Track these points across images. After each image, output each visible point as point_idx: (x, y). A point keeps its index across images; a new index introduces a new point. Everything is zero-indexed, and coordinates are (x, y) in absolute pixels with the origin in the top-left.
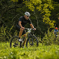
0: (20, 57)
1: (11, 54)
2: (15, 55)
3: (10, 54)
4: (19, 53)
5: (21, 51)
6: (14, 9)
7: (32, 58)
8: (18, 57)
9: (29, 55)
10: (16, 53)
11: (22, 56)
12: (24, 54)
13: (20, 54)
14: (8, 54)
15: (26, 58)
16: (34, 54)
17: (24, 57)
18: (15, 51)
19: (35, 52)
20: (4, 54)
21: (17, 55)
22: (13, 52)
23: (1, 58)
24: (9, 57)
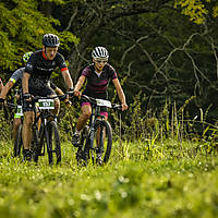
1: (121, 183)
2: (134, 188)
3: (115, 184)
4: (150, 181)
6: (129, 18)
7: (199, 196)
8: (144, 195)
10: (140, 178)
11: (159, 190)
12: (169, 184)
13: (153, 184)
14: (110, 184)
15: (175, 198)
16: (205, 182)
17: (169, 194)
18: (136, 173)
19: (209, 175)
20: (93, 185)
21: (143, 186)
23: (84, 197)
24: (112, 196)
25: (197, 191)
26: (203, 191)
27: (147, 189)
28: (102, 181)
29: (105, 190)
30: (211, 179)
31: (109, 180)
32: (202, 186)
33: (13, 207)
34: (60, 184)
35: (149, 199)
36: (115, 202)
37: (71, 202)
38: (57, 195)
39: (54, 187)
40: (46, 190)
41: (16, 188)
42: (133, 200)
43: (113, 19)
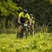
5: (41, 40)
9: (48, 44)
10: (37, 42)
11: (41, 45)
12: (44, 43)
13: (40, 43)
15: (45, 47)
17: (44, 46)
22: (33, 42)
23: (23, 46)
24: (30, 46)
25: (50, 45)
28: (28, 43)
29: (28, 45)
31: (30, 42)
33: (7, 49)
35: (39, 47)
36: (31, 48)
37: (20, 48)
38: (17, 46)
39: (17, 44)
40: (15, 45)
41: (8, 44)
42: (35, 47)
43: (31, 4)
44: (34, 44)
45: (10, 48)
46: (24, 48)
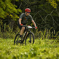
0: (41, 53)
1: (32, 50)
4: (40, 50)
9: (49, 52)
10: (37, 49)
11: (42, 52)
12: (45, 51)
13: (41, 51)
14: (29, 50)
15: (46, 55)
16: (54, 50)
17: (45, 53)
18: (36, 47)
20: (24, 50)
21: (38, 51)
22: (33, 48)
23: (22, 53)
24: (29, 53)
25: (52, 53)
26: (54, 53)
27: (39, 52)
28: (27, 49)
29: (27, 52)
30: (56, 50)
31: (29, 49)
32: (54, 51)
33: (3, 56)
34: (16, 50)
35: (39, 55)
36: (30, 55)
37: (18, 55)
40: (12, 51)
41: (4, 51)
42: (35, 55)
43: (32, 6)
44: (34, 51)
45: (6, 54)
46: (22, 56)
